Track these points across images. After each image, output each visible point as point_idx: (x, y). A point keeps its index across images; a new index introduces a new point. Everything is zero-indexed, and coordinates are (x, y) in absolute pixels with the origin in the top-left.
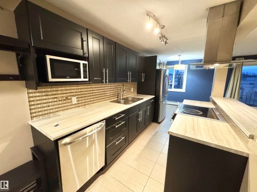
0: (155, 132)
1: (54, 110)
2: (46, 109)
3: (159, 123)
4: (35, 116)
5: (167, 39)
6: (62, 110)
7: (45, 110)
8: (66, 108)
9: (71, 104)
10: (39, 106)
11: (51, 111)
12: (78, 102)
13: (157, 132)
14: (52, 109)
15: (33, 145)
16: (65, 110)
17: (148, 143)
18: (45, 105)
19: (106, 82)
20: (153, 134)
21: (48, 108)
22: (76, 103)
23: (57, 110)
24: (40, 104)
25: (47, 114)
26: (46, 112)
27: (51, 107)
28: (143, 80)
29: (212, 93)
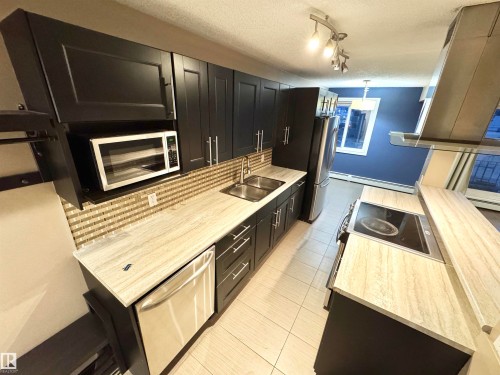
0: (301, 242)
1: (117, 225)
2: (100, 225)
3: (311, 222)
4: (84, 242)
5: (347, 57)
6: (131, 222)
7: (100, 228)
8: (137, 217)
9: (147, 207)
10: (88, 222)
11: (112, 227)
12: (161, 202)
13: (306, 242)
14: (113, 223)
15: (86, 289)
16: (137, 220)
17: (289, 266)
18: (99, 218)
19: (214, 163)
20: (298, 246)
21: (105, 223)
22: (156, 203)
23: (121, 223)
24: (89, 218)
25: (104, 234)
26: (102, 231)
27: (110, 221)
28: (286, 141)
29: (422, 177)
